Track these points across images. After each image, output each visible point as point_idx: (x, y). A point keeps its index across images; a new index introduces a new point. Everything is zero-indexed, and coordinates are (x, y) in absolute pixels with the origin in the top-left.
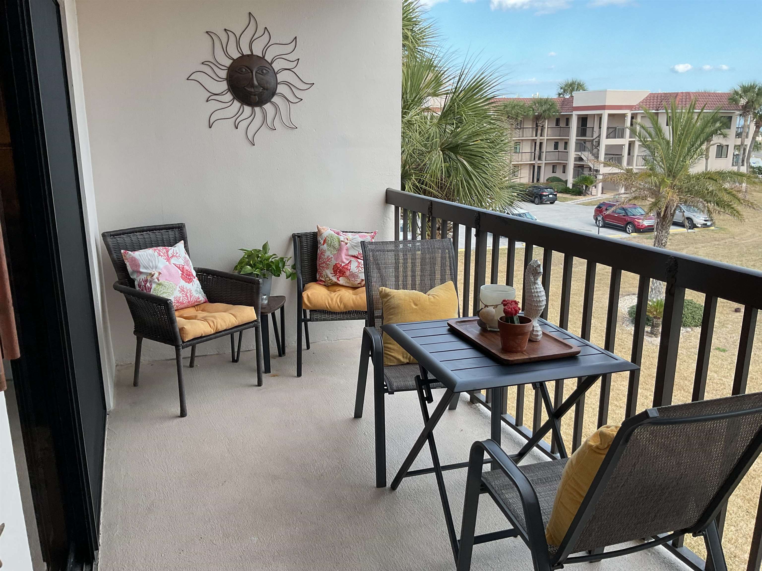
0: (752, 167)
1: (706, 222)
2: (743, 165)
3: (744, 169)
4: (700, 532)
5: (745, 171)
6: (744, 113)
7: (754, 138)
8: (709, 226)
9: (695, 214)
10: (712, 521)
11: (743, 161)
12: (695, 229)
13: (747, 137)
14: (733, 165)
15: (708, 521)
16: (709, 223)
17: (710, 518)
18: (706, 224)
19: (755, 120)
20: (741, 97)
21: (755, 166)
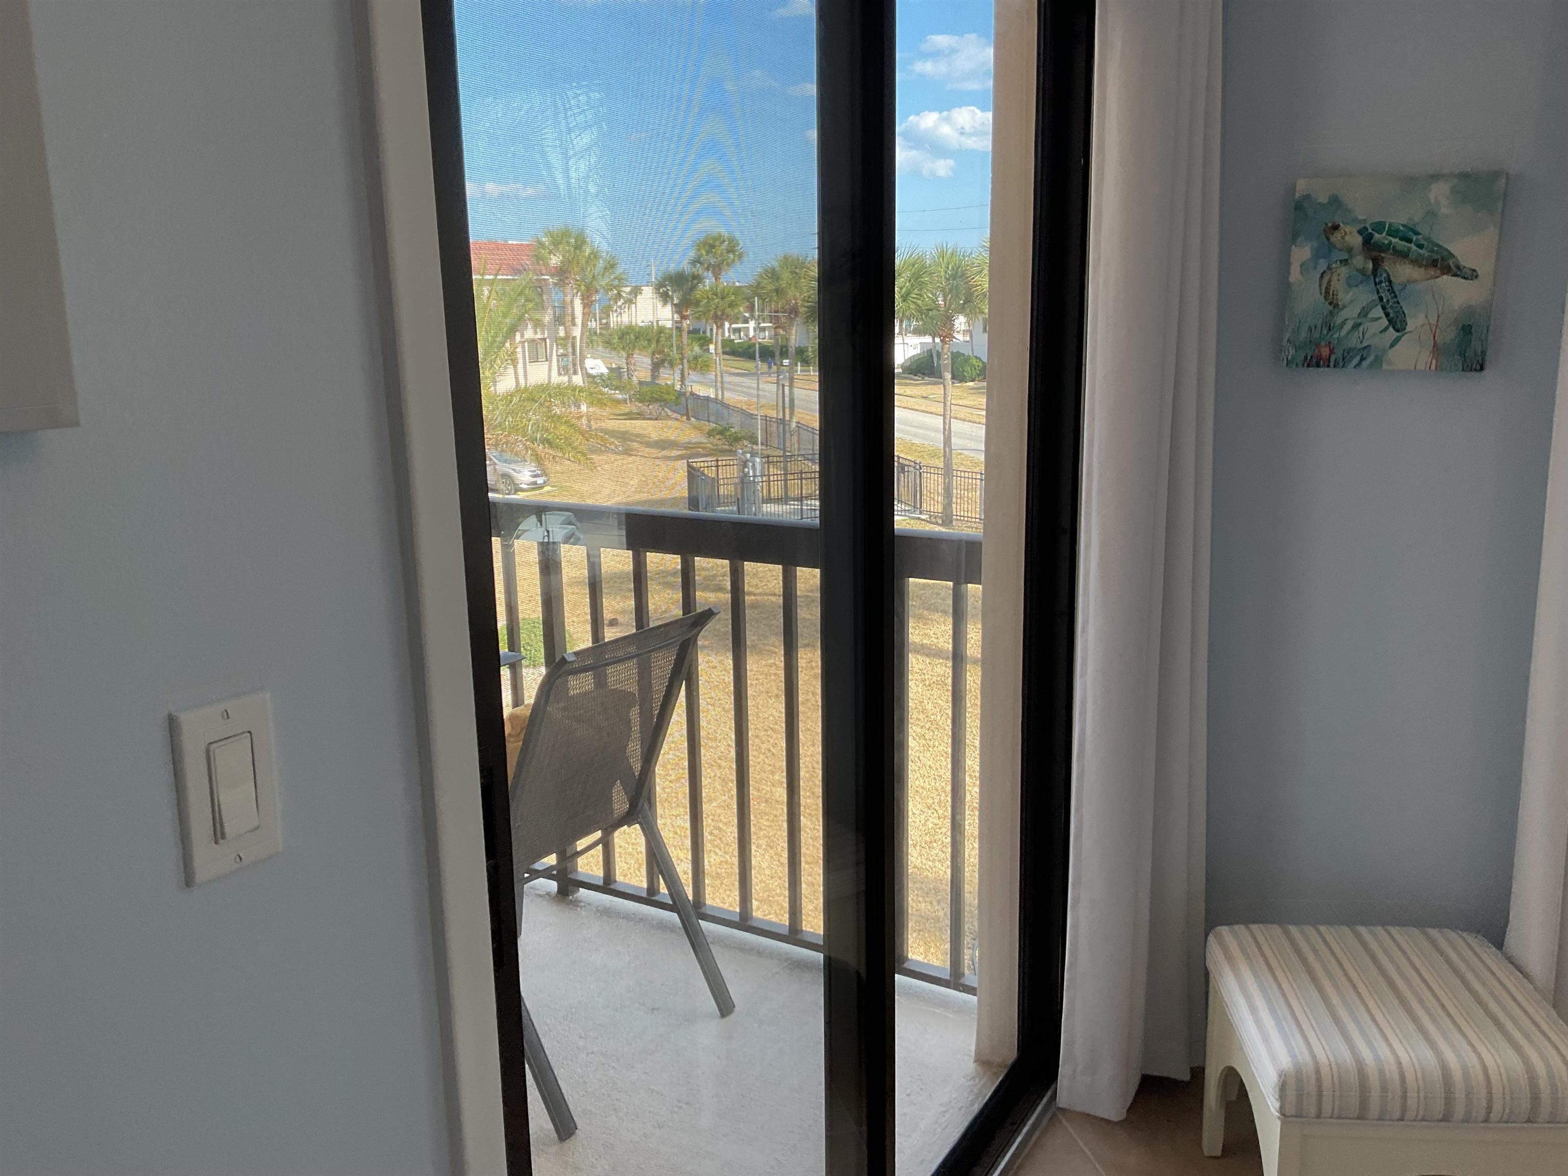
0: (590, 376)
1: (534, 479)
2: (575, 373)
3: (578, 380)
4: (634, 820)
5: (581, 384)
6: (561, 280)
7: (584, 325)
8: (541, 487)
9: (513, 466)
10: (643, 805)
11: (574, 365)
12: (519, 493)
13: (574, 324)
14: (560, 374)
15: (640, 805)
16: (540, 481)
17: (642, 801)
18: (535, 483)
19: (579, 294)
20: (550, 253)
21: (594, 374)
